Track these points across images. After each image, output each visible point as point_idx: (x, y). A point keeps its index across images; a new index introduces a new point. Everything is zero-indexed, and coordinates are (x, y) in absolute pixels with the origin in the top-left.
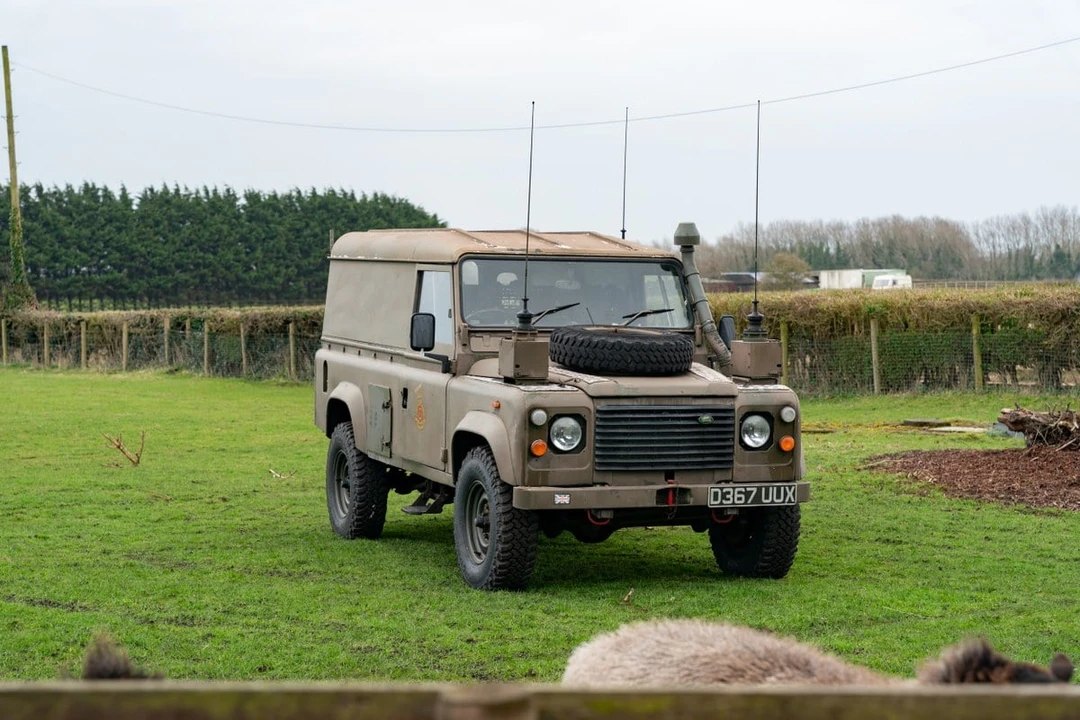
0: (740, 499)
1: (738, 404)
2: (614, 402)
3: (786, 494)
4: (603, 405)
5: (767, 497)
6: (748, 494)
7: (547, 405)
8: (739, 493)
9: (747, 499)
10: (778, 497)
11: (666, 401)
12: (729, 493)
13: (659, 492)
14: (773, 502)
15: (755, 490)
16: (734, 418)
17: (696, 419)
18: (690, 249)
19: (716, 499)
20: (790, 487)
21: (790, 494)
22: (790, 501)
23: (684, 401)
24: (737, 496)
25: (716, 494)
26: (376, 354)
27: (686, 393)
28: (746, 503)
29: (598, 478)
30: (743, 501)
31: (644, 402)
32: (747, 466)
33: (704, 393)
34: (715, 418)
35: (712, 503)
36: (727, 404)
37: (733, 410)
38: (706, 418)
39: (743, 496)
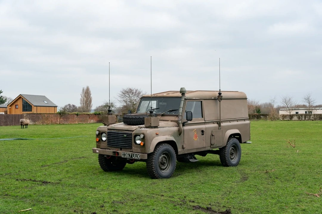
0: (128, 156)
1: (133, 133)
2: (110, 130)
3: (138, 156)
4: (109, 131)
5: (134, 157)
6: (130, 155)
7: (100, 130)
8: (128, 154)
9: (129, 156)
10: (136, 157)
11: (120, 131)
12: (125, 154)
13: (113, 152)
14: (135, 158)
15: (131, 154)
16: (132, 136)
17: (123, 135)
18: (184, 94)
19: (123, 155)
20: (139, 155)
21: (139, 156)
22: (139, 158)
23: (123, 131)
24: (127, 155)
25: (123, 154)
27: (123, 129)
28: (129, 157)
29: (108, 148)
30: (128, 157)
31: (116, 131)
32: (136, 148)
33: (126, 129)
34: (127, 136)
35: (123, 156)
36: (131, 132)
37: (131, 134)
38: (125, 136)
39: (128, 155)
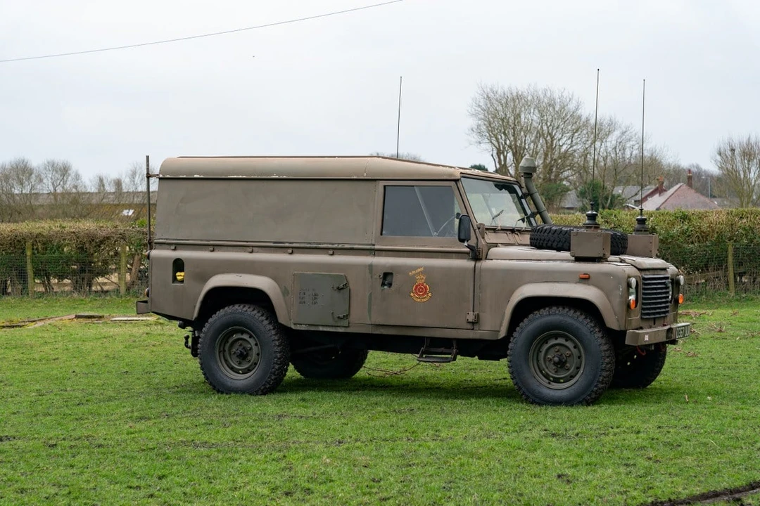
2: (645, 273)
5: (686, 333)
13: (667, 331)
14: (687, 336)
15: (684, 328)
16: (670, 282)
17: (664, 284)
19: (678, 335)
25: (678, 331)
26: (294, 250)
29: (641, 323)
30: (682, 336)
35: (677, 338)
36: (668, 274)
37: (669, 277)
39: (682, 332)
